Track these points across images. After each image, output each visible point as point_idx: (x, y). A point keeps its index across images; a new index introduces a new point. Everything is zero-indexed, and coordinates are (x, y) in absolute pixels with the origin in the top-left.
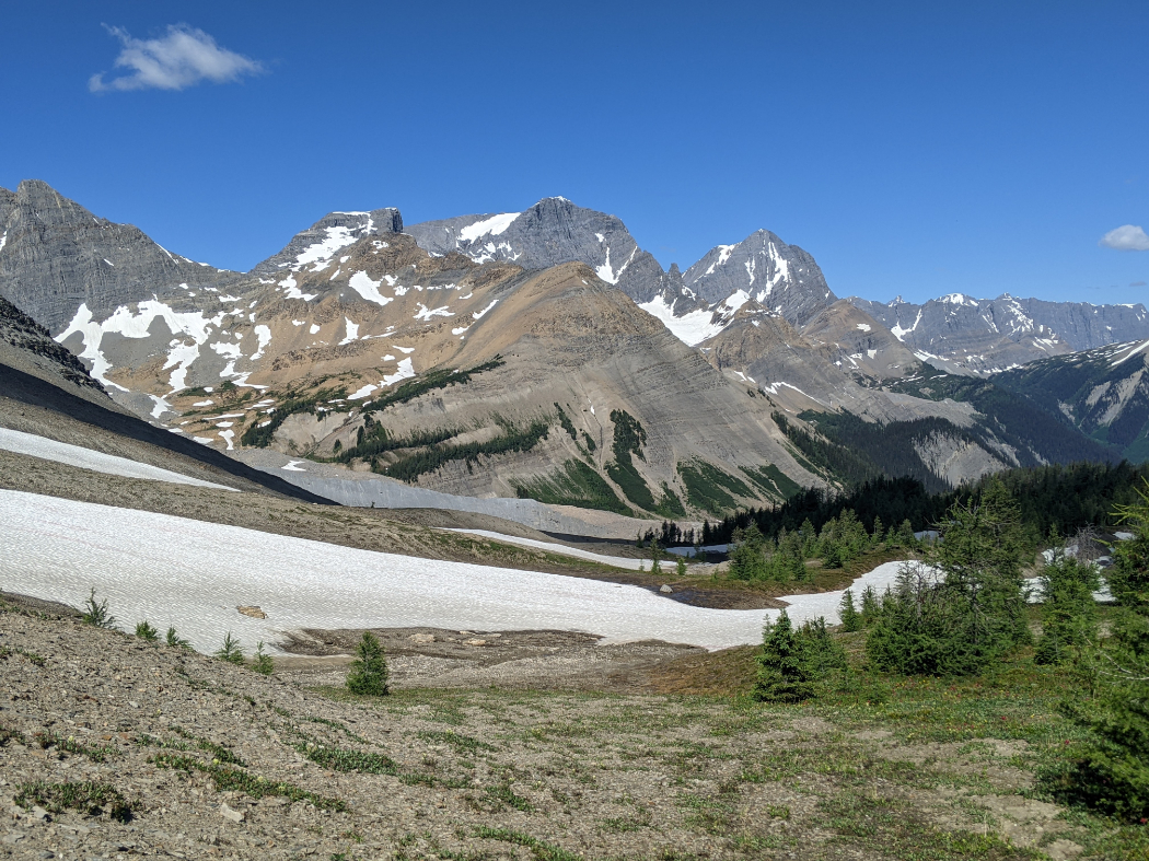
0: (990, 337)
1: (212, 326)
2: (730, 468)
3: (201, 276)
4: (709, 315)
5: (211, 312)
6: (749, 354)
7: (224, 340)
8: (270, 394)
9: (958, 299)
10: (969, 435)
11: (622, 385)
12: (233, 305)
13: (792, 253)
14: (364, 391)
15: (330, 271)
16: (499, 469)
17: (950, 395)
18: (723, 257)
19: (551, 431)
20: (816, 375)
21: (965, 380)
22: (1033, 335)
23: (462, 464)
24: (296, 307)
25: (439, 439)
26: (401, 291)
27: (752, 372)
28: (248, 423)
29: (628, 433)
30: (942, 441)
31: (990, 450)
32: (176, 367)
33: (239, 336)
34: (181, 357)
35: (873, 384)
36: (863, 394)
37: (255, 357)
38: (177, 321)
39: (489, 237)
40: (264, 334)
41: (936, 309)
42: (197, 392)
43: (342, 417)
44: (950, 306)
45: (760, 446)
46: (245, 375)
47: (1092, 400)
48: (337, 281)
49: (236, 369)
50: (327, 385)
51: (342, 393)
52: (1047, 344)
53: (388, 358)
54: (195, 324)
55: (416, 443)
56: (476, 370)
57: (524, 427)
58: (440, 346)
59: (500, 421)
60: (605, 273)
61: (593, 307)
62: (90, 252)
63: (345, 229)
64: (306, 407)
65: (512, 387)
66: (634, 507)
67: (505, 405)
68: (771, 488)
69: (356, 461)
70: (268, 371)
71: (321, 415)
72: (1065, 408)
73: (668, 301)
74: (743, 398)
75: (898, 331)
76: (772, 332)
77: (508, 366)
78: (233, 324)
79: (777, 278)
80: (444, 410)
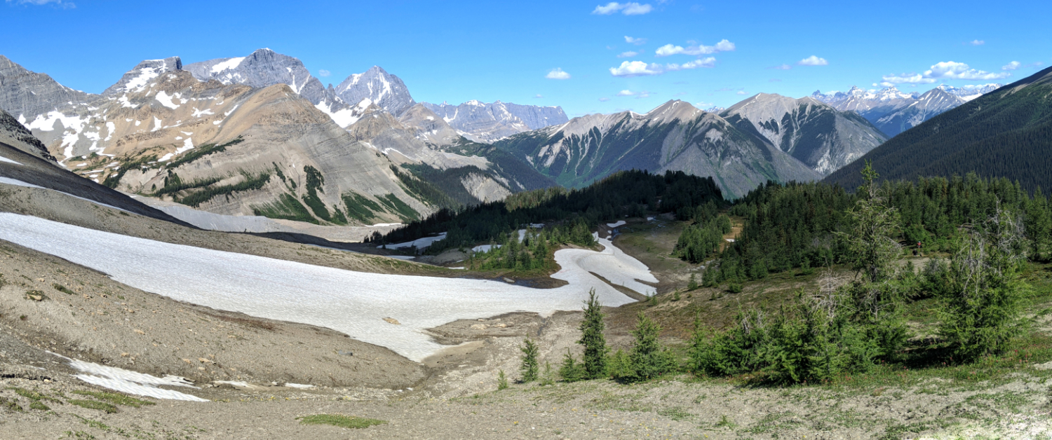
0: (490, 123)
1: (85, 123)
2: (370, 196)
3: (79, 97)
4: (350, 112)
5: (84, 115)
6: (373, 133)
7: (91, 130)
8: (116, 159)
9: (475, 103)
10: (487, 174)
11: (310, 151)
12: (95, 112)
13: (392, 78)
14: (166, 157)
15: (145, 92)
16: (244, 199)
17: (476, 153)
18: (356, 80)
19: (272, 177)
20: (408, 144)
21: (482, 145)
22: (512, 122)
23: (223, 197)
24: (127, 112)
25: (209, 183)
26: (184, 101)
27: (375, 143)
28: (106, 175)
29: (314, 178)
30: (475, 178)
31: (498, 182)
32: (67, 145)
33: (98, 128)
34: (70, 139)
35: (436, 148)
36: (433, 153)
37: (107, 139)
38: (68, 122)
39: (228, 70)
40: (111, 126)
41: (464, 107)
42: (79, 159)
43: (156, 171)
44: (472, 107)
45: (384, 184)
46: (102, 149)
47: (541, 154)
48: (150, 97)
49: (98, 145)
50: (146, 154)
51: (155, 158)
52: (520, 127)
53: (178, 138)
54: (75, 122)
55: (197, 186)
56: (229, 144)
57: (256, 176)
58: (207, 131)
59: (243, 173)
60: (293, 87)
61: (291, 108)
62: (24, 88)
63: (151, 69)
64: (136, 166)
65: (249, 153)
66: (319, 219)
67: (245, 164)
68: (392, 206)
69: (165, 195)
70: (114, 146)
71: (144, 171)
72: (529, 158)
73: (328, 104)
74: (375, 158)
75: (446, 119)
76: (384, 122)
77: (246, 142)
78: (96, 122)
79: (384, 92)
80: (211, 167)
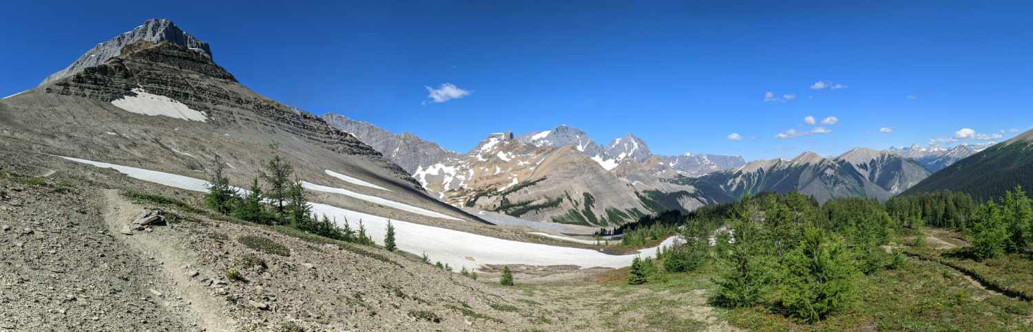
0: (696, 166)
1: (456, 170)
2: (622, 209)
3: (453, 155)
4: (614, 160)
5: (456, 166)
6: (627, 173)
7: (460, 174)
8: (474, 190)
9: (688, 154)
10: (694, 196)
11: (587, 184)
12: (463, 164)
13: (639, 140)
14: (502, 189)
15: (491, 152)
16: (546, 213)
17: (687, 183)
18: (617, 142)
19: (564, 200)
20: (647, 179)
21: (691, 179)
22: (710, 165)
23: (534, 211)
24: (481, 163)
25: (526, 203)
26: (513, 157)
27: (628, 178)
28: (467, 200)
29: (589, 199)
30: (685, 197)
31: (699, 200)
32: (446, 183)
33: (464, 173)
34: (448, 180)
35: (665, 181)
36: (662, 184)
37: (469, 179)
38: (446, 170)
39: (541, 139)
40: (472, 172)
41: (682, 157)
42: (452, 190)
43: (496, 197)
44: (686, 156)
45: (631, 202)
46: (466, 185)
47: (729, 184)
48: (494, 155)
49: (464, 183)
50: (491, 187)
51: (496, 190)
52: (714, 168)
53: (510, 178)
54: (451, 170)
55: (519, 205)
56: (538, 181)
57: (555, 199)
58: (526, 173)
59: (546, 197)
60: (580, 148)
61: (576, 159)
62: (421, 151)
63: (495, 139)
64: (485, 194)
65: (550, 186)
66: (591, 223)
67: (548, 192)
68: (635, 215)
69: (501, 211)
70: (473, 183)
71: (489, 197)
72: (721, 186)
73: (600, 156)
74: (625, 187)
75: (671, 164)
76: (633, 166)
77: (548, 179)
78: (463, 170)
79: (634, 148)
80: (529, 194)
